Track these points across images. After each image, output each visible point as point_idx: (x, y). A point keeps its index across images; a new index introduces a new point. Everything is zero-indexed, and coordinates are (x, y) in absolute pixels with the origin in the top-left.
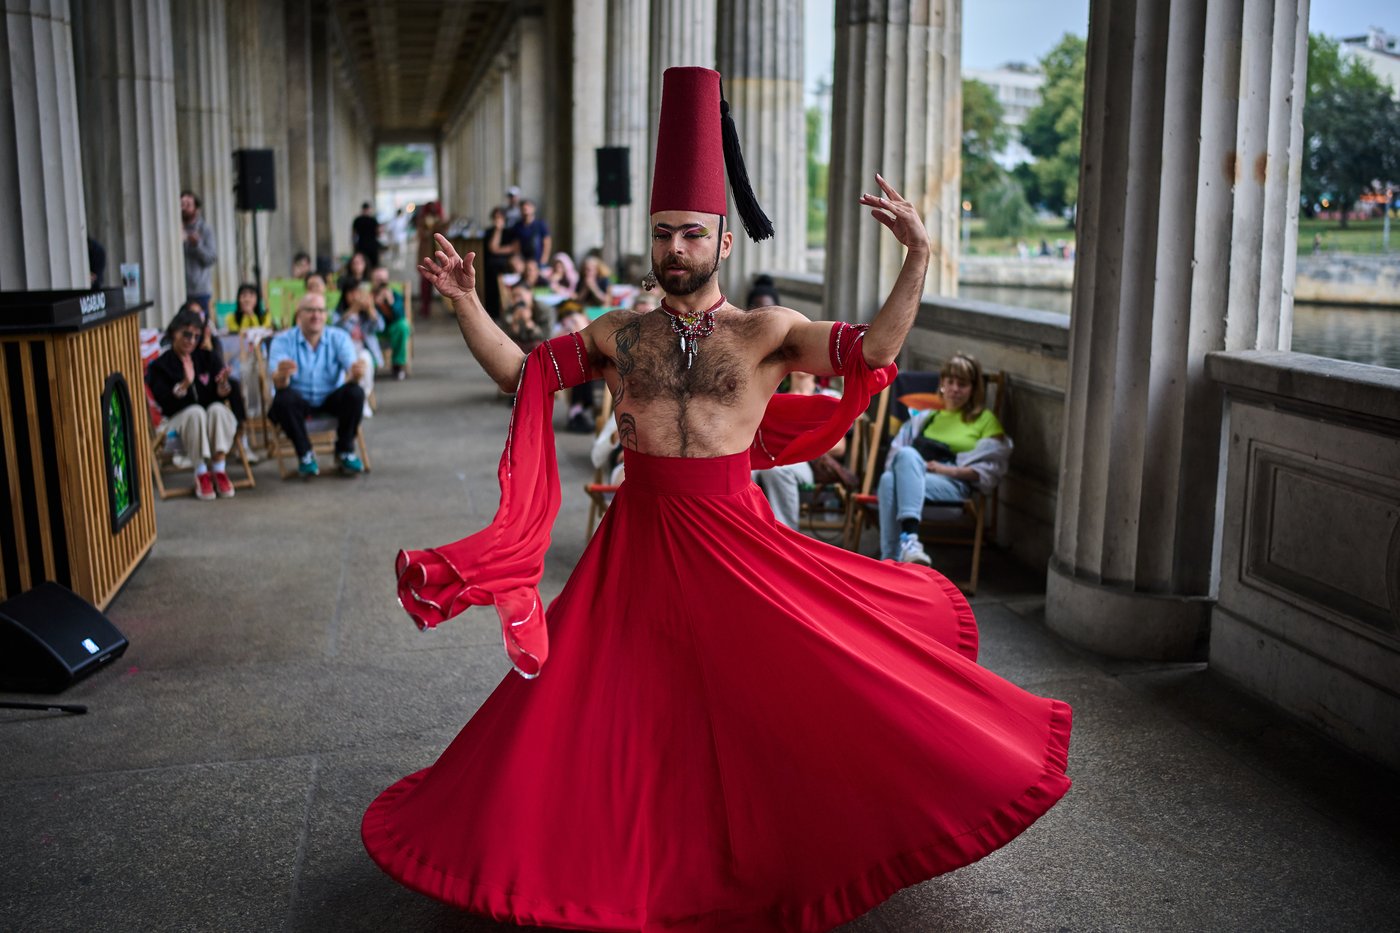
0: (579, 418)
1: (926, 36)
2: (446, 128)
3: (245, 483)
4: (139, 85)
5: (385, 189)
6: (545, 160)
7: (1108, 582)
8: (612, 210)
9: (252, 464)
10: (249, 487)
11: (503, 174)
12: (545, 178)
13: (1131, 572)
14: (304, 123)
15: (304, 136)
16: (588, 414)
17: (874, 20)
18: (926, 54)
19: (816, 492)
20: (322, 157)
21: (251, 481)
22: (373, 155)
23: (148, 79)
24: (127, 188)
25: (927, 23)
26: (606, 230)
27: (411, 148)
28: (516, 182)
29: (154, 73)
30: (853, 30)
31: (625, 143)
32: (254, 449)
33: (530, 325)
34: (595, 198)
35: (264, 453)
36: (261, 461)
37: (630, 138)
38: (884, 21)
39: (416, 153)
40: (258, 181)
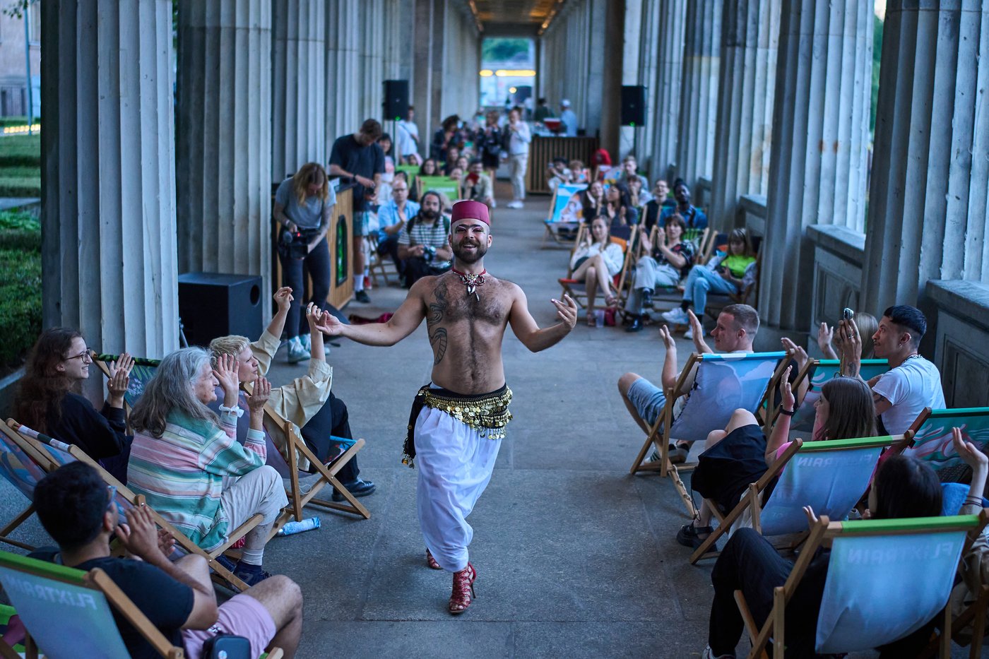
1: (767, 55)
4: (340, 53)
7: (770, 325)
13: (777, 321)
14: (427, 49)
15: (426, 59)
17: (739, 45)
18: (767, 64)
23: (345, 50)
25: (767, 47)
29: (348, 46)
30: (729, 49)
38: (744, 46)
40: (398, 100)
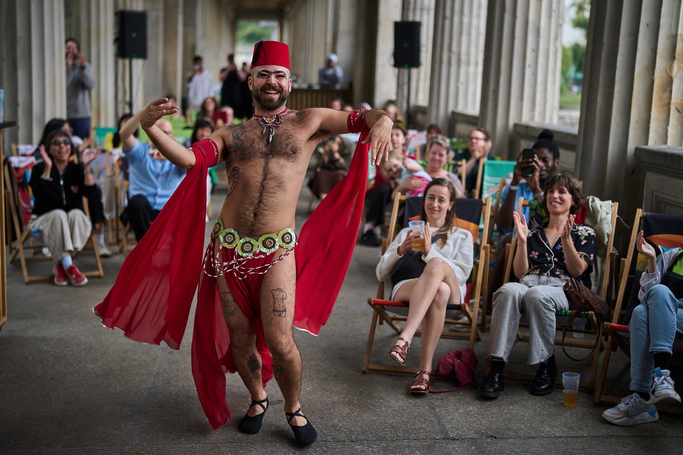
0: (370, 233)
2: (287, 9)
3: (96, 273)
5: (242, 53)
6: (356, 33)
8: (405, 71)
9: (104, 256)
10: (99, 277)
11: (326, 44)
12: (356, 46)
16: (378, 231)
19: (572, 317)
20: (190, 24)
21: (101, 272)
22: (234, 28)
24: (20, 32)
26: (399, 86)
27: (263, 24)
28: (334, 51)
31: (417, 19)
32: (109, 245)
33: (337, 156)
34: (392, 62)
35: (117, 248)
36: (114, 254)
37: (421, 16)
39: (266, 28)
40: (134, 35)
